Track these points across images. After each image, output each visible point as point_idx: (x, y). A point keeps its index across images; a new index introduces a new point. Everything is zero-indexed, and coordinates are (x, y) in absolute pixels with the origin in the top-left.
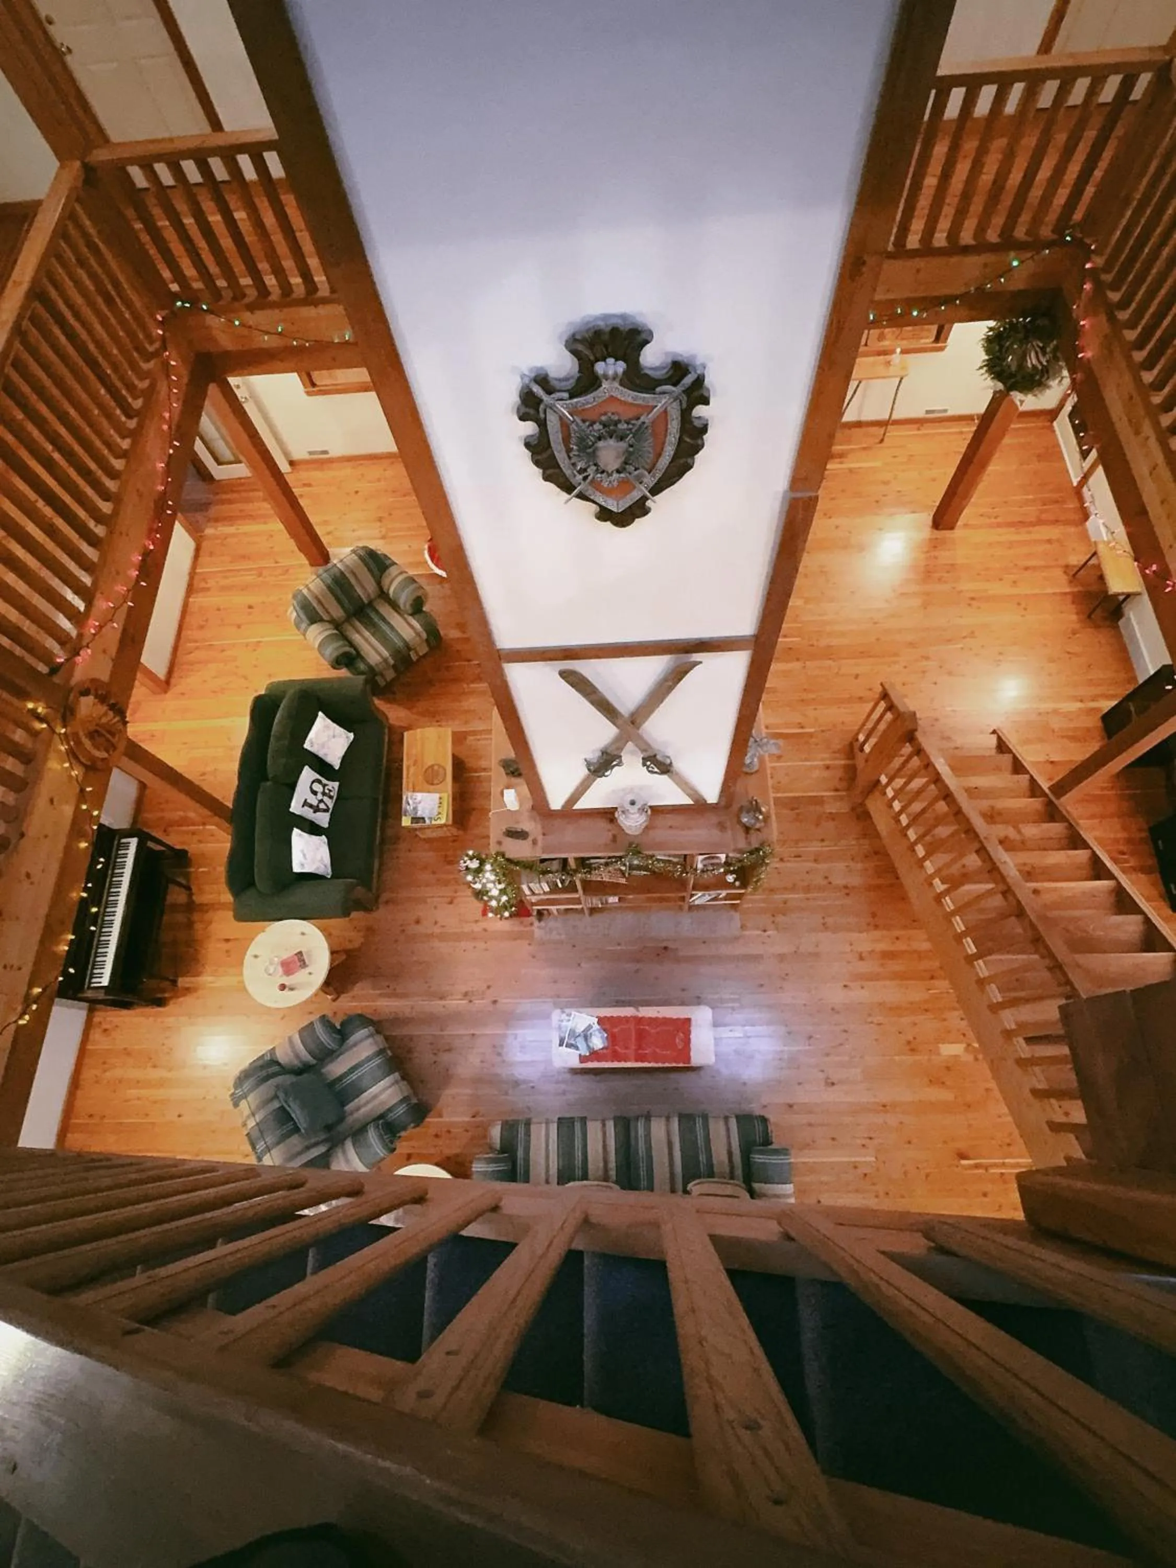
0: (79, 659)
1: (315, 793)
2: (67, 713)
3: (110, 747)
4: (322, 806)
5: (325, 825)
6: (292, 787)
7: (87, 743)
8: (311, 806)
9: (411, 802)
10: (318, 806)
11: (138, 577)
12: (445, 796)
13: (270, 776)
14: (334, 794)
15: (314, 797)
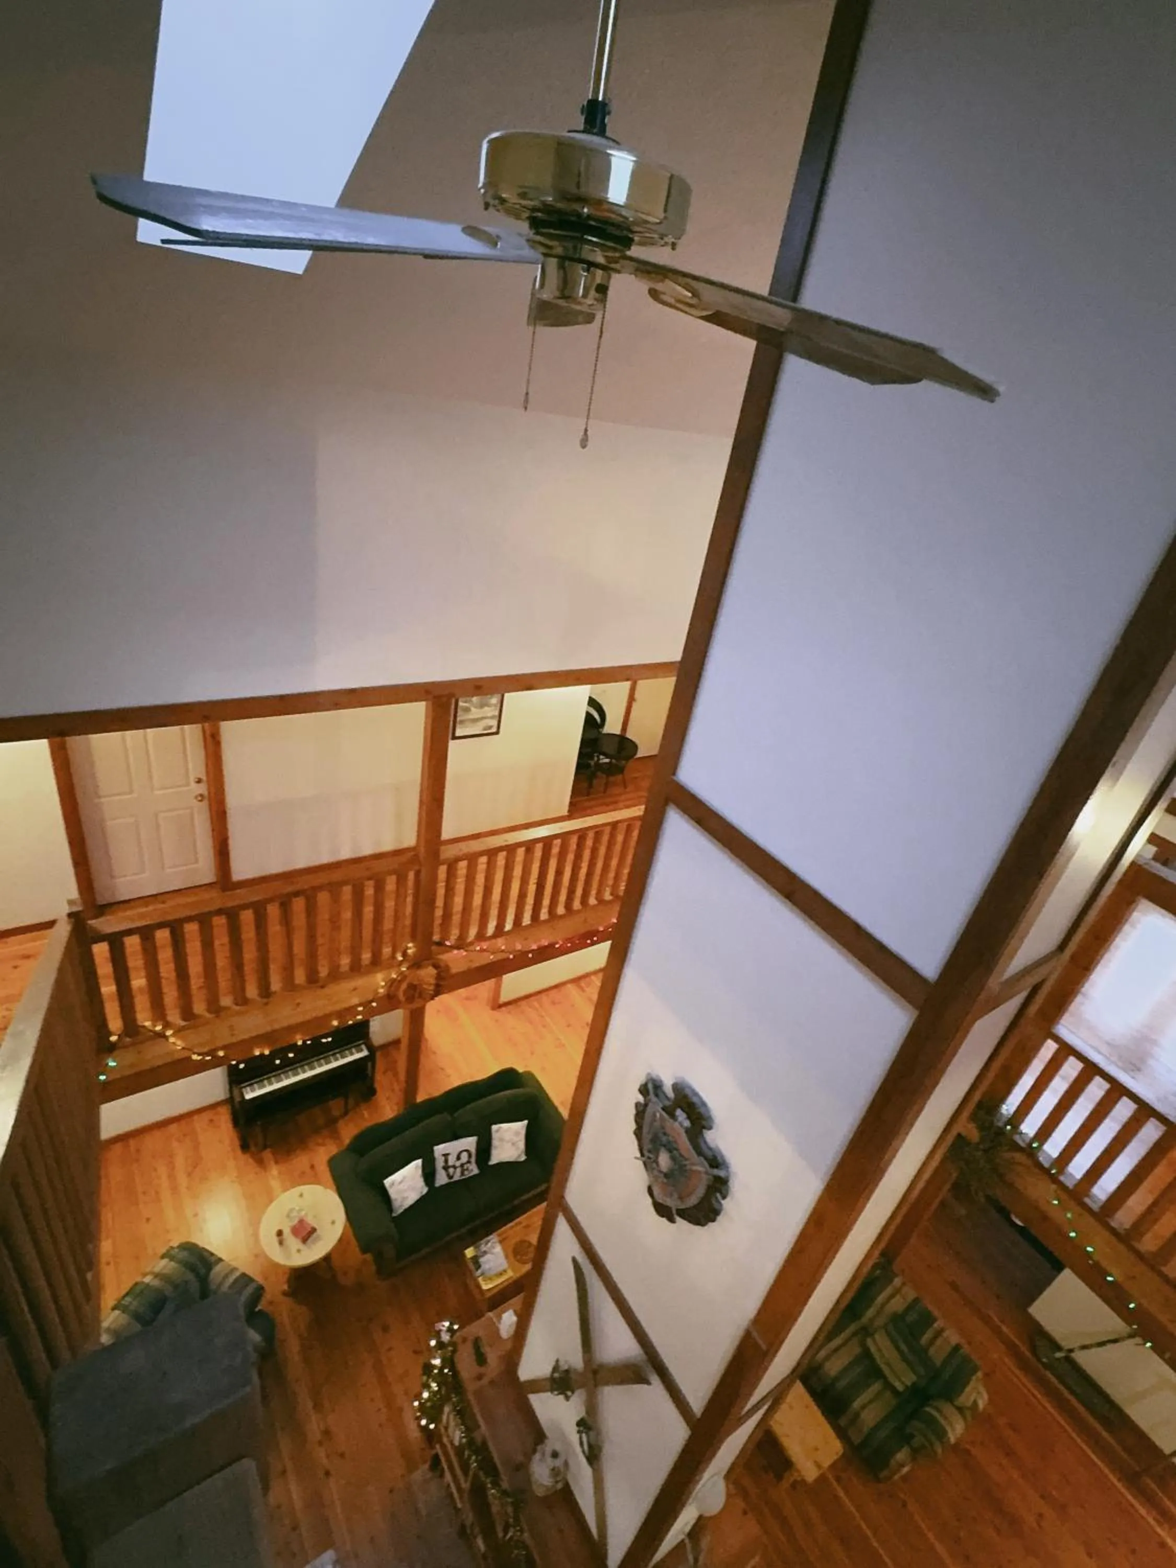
0: (455, 952)
1: (458, 1158)
2: (416, 964)
3: (410, 999)
4: (451, 1170)
5: (438, 1184)
6: (456, 1137)
7: (404, 986)
8: (446, 1161)
9: (490, 1244)
10: (449, 1167)
11: (532, 951)
12: (510, 1274)
13: (456, 1115)
14: (468, 1175)
15: (455, 1159)
